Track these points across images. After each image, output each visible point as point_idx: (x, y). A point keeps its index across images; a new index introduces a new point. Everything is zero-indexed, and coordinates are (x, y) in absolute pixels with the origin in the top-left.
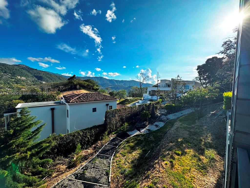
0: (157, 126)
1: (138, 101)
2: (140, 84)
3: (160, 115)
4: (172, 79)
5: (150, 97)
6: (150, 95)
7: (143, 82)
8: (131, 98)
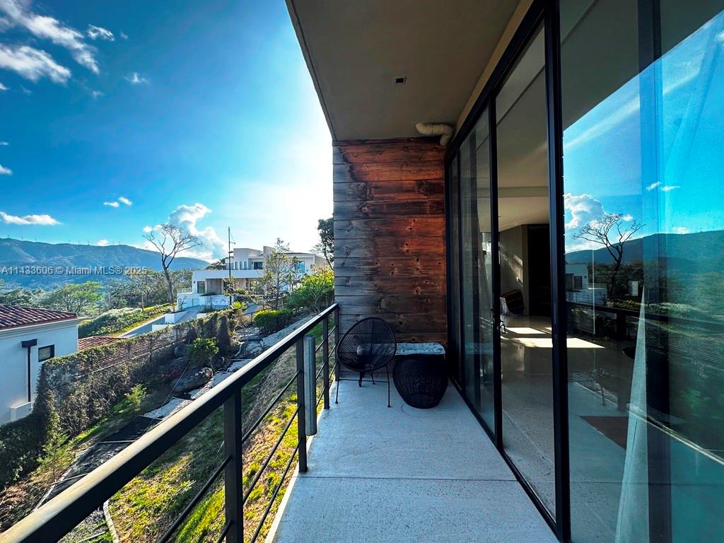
1: (162, 317)
2: (164, 262)
4: (265, 247)
5: (203, 301)
6: (204, 295)
7: (172, 255)
8: (126, 310)
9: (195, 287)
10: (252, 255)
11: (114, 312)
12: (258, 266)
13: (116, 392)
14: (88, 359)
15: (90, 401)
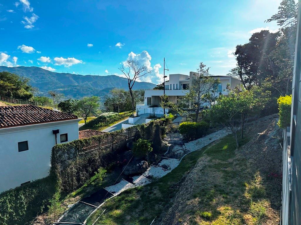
0: (165, 167)
1: (126, 120)
2: (129, 85)
3: (170, 145)
4: (191, 73)
5: (150, 111)
6: (150, 107)
7: (134, 80)
8: (111, 114)
9: (146, 101)
10: (182, 79)
11: (106, 114)
12: (185, 87)
13: (92, 169)
14: (76, 147)
15: (78, 173)
